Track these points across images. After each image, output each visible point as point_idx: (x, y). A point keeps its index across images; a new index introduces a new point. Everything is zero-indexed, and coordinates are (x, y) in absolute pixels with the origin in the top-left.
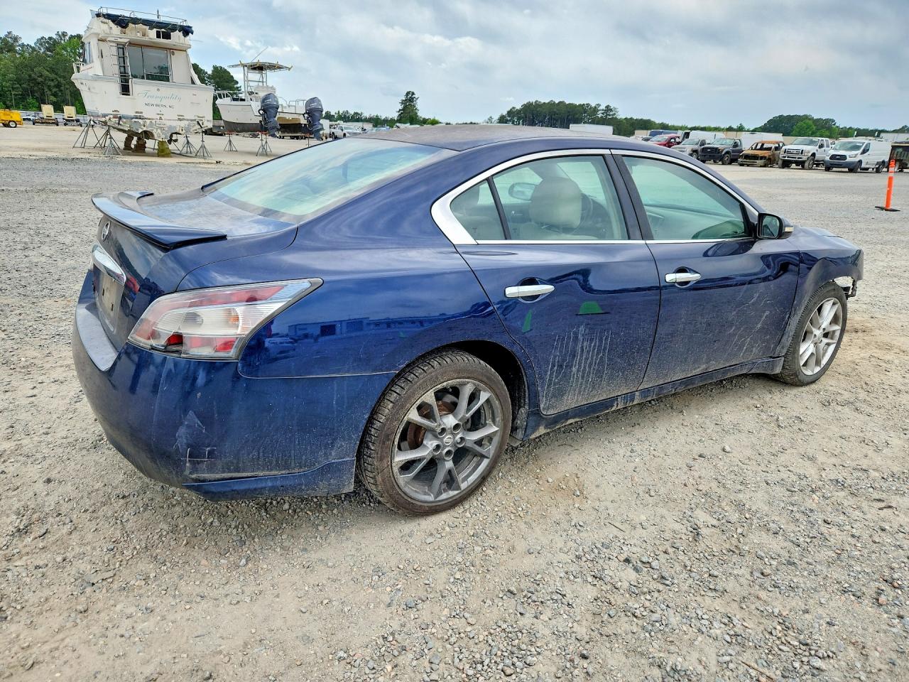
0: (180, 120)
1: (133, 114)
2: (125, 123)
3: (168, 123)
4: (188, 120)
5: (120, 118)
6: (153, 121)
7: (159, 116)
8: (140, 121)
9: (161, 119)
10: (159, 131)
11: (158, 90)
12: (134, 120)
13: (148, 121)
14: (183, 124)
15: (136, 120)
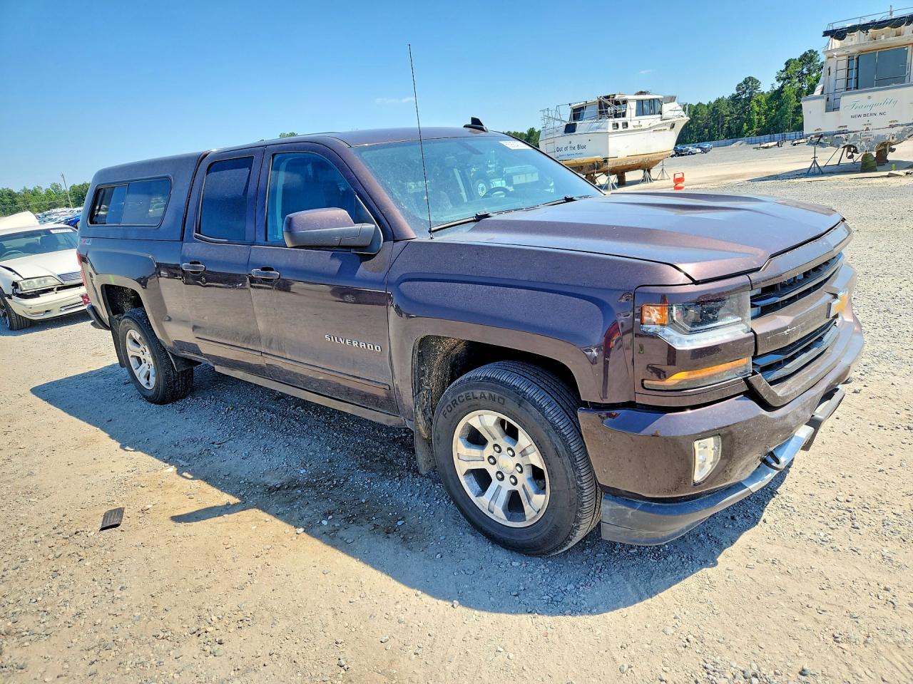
0: (891, 126)
1: (835, 129)
2: (826, 140)
3: (876, 133)
4: (902, 125)
5: (821, 136)
6: (858, 134)
7: (865, 128)
8: (843, 136)
9: (867, 129)
10: (863, 143)
11: (869, 97)
12: (835, 136)
13: (852, 135)
14: (895, 131)
15: (838, 136)
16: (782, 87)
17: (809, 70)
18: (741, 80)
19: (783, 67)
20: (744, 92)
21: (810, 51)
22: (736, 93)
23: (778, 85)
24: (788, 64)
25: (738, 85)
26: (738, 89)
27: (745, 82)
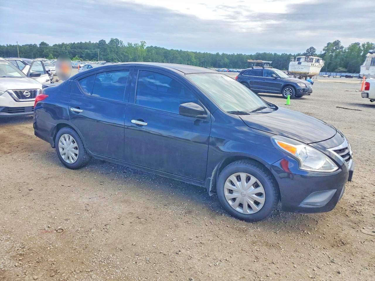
16: (325, 53)
17: (336, 48)
18: (309, 48)
19: (326, 45)
20: (309, 53)
21: (337, 40)
22: (306, 52)
23: (323, 52)
24: (328, 44)
25: (307, 49)
26: (307, 51)
27: (310, 49)
